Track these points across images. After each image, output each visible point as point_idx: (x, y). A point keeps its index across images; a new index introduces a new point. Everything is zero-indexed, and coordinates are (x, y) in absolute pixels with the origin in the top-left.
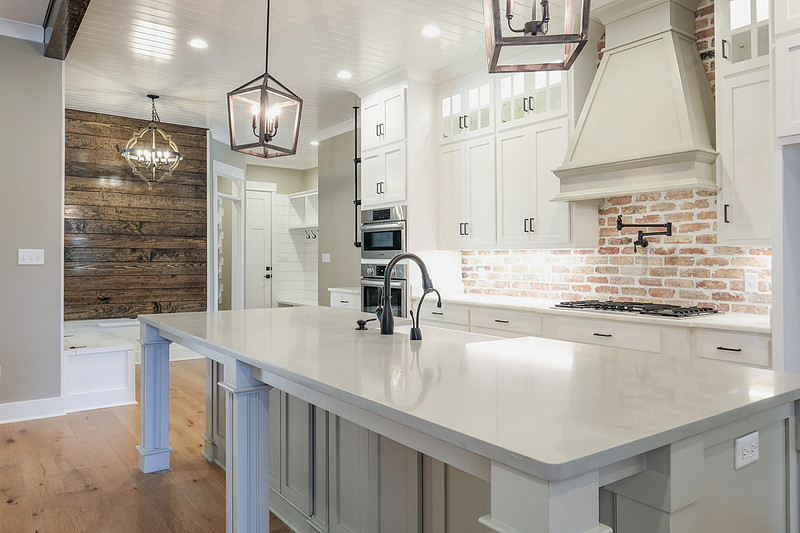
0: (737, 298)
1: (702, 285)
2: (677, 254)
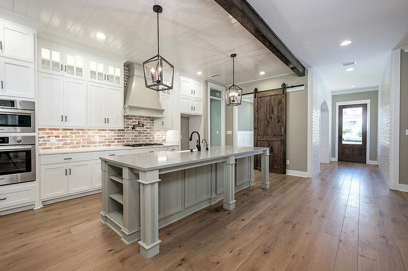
1: (146, 138)
2: (141, 131)
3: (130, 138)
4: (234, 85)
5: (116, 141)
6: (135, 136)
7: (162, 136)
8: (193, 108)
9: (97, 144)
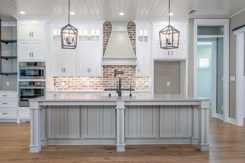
0: (135, 87)
1: (127, 84)
2: (123, 78)
3: (113, 83)
5: (102, 86)
6: (117, 82)
7: (145, 82)
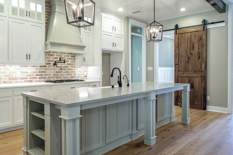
1: (68, 75)
2: (62, 67)
3: (52, 74)
4: (154, 21)
5: (38, 77)
6: (57, 72)
7: (84, 72)
8: (114, 44)
9: (19, 80)
